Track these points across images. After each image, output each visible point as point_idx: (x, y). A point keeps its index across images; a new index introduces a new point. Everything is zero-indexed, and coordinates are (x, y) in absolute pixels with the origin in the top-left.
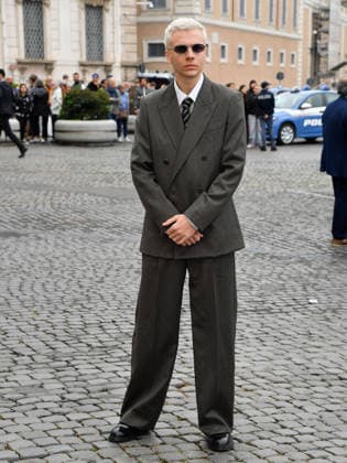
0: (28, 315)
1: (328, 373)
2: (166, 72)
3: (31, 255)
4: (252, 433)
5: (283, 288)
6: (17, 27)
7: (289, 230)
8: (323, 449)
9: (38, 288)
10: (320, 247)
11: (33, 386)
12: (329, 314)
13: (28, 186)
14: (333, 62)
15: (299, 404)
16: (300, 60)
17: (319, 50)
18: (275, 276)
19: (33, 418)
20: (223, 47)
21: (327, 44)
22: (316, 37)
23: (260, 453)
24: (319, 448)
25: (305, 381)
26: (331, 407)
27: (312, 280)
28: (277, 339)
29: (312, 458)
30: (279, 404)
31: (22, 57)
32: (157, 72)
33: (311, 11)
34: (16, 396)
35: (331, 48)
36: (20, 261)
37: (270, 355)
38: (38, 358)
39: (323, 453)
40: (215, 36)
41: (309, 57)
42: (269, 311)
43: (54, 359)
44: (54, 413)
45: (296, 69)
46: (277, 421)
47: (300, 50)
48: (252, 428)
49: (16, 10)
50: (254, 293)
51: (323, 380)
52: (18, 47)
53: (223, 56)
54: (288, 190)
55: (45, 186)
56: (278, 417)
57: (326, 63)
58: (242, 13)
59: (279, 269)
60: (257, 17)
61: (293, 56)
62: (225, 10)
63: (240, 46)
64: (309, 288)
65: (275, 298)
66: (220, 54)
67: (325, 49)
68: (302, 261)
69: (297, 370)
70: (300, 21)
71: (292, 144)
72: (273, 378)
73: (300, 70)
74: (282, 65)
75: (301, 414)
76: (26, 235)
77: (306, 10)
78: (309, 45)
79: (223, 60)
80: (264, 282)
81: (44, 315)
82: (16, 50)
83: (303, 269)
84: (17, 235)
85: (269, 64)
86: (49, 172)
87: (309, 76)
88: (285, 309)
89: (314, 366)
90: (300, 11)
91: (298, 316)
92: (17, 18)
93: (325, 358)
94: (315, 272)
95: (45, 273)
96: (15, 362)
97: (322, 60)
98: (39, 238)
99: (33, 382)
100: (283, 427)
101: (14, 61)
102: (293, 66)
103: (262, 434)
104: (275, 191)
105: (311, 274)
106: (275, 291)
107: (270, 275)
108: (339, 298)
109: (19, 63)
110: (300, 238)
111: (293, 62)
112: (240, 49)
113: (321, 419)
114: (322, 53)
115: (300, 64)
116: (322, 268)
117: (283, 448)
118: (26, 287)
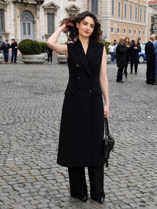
0: (46, 121)
1: (154, 142)
3: (48, 101)
4: (125, 162)
5: (138, 113)
6: (45, 23)
7: (141, 93)
8: (151, 168)
9: (49, 112)
10: (152, 99)
11: (47, 145)
12: (155, 122)
13: (47, 78)
15: (142, 152)
16: (146, 33)
17: (153, 30)
18: (135, 108)
19: (46, 155)
20: (118, 29)
22: (152, 25)
23: (127, 169)
24: (149, 167)
25: (145, 145)
26: (154, 154)
27: (149, 110)
28: (135, 130)
29: (146, 171)
30: (135, 152)
31: (47, 33)
33: (151, 15)
34: (41, 148)
36: (44, 103)
37: (133, 136)
38: (49, 136)
39: (150, 169)
40: (116, 25)
41: (150, 32)
42: (133, 121)
43: (55, 136)
44: (54, 154)
45: (145, 37)
46: (134, 158)
47: (146, 30)
48: (125, 160)
49: (45, 17)
50: (127, 114)
51: (152, 144)
52: (45, 30)
53: (118, 32)
54: (141, 79)
55: (54, 77)
56: (135, 157)
58: (125, 17)
59: (137, 106)
60: (131, 18)
61: (144, 32)
62: (119, 15)
63: (125, 28)
64: (148, 113)
65: (135, 116)
67: (156, 29)
68: (145, 103)
69: (142, 141)
70: (147, 19)
71: (143, 63)
72: (133, 143)
73: (146, 37)
74: (140, 35)
75: (143, 156)
76: (46, 94)
77: (149, 15)
78: (150, 28)
79: (118, 34)
80: (131, 110)
81: (51, 121)
82: (44, 31)
83: (146, 106)
84: (43, 94)
85: (135, 35)
86: (55, 73)
88: (139, 120)
89: (149, 140)
90: (147, 16)
91: (143, 122)
92: (45, 20)
93: (153, 137)
94: (150, 107)
95: (52, 107)
96: (41, 137)
97: (155, 33)
98: (51, 95)
99: (47, 144)
100: (136, 160)
101: (44, 35)
103: (128, 163)
104: (136, 79)
105: (149, 108)
106: (135, 114)
107: (133, 108)
109: (45, 35)
110: (145, 95)
111: (144, 34)
112: (125, 30)
113: (150, 158)
114: (155, 31)
115: (147, 35)
116: (153, 106)
117: (136, 167)
118: (46, 112)
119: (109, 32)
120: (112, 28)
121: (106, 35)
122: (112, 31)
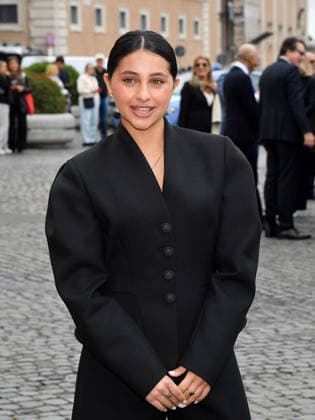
2: (17, 45)
14: (252, 32)
16: (207, 29)
17: (231, 17)
20: (98, 11)
21: (242, 8)
32: (5, 45)
35: (249, 12)
41: (218, 26)
45: (200, 43)
47: (206, 16)
53: (99, 22)
57: (242, 33)
61: (196, 23)
63: (122, 9)
66: (94, 20)
67: (240, 14)
73: (207, 42)
74: (183, 36)
78: (218, 8)
79: (99, 29)
87: (219, 51)
97: (237, 29)
102: (197, 37)
108: (263, 358)
111: (196, 31)
112: (123, 15)
114: (237, 21)
115: (207, 35)
119: (63, 23)
120: (74, 9)
121: (51, 36)
122: (74, 19)
